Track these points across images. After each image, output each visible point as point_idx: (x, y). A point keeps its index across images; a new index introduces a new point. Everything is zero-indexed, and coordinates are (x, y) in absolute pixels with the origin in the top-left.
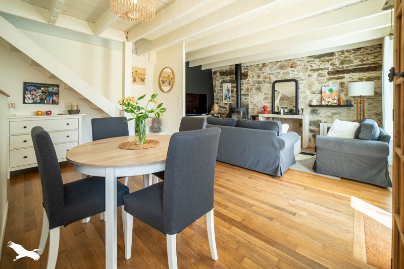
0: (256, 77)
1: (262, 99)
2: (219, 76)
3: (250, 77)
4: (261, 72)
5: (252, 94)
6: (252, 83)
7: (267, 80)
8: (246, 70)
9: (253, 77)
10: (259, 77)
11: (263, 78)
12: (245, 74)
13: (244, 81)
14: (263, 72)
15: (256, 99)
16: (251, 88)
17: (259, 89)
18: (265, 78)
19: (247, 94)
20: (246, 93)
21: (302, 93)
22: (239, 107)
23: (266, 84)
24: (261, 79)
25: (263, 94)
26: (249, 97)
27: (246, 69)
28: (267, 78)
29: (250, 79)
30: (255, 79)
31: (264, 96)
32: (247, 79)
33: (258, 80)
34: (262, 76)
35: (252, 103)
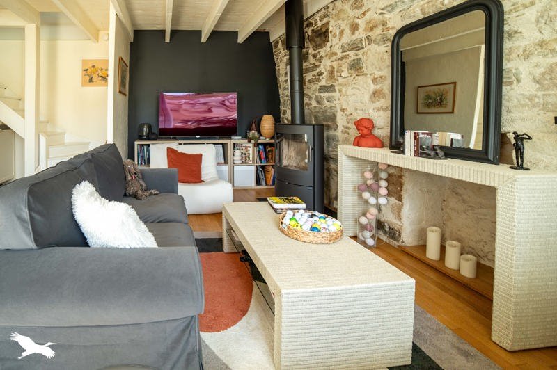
0: (347, 31)
1: (366, 98)
2: (282, 49)
3: (335, 36)
4: (358, 12)
5: (340, 84)
6: (340, 54)
7: (378, 31)
8: (325, 20)
9: (341, 33)
10: (354, 27)
11: (365, 30)
12: (324, 30)
13: (323, 51)
14: (364, 9)
15: (352, 98)
16: (340, 66)
17: (356, 67)
18: (371, 29)
19: (332, 86)
20: (330, 83)
21: (526, 55)
22: (298, 122)
23: (374, 48)
24: (361, 34)
25: (370, 81)
26: (336, 94)
27: (325, 17)
28: (376, 26)
29: (335, 43)
30: (346, 39)
31: (373, 87)
32: (328, 45)
33: (354, 38)
34: (362, 23)
35: (343, 110)
